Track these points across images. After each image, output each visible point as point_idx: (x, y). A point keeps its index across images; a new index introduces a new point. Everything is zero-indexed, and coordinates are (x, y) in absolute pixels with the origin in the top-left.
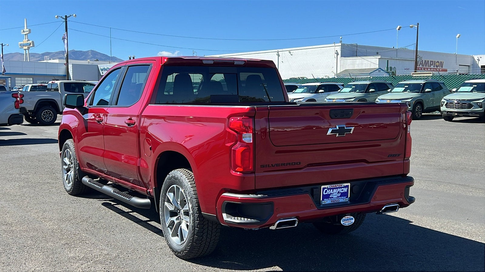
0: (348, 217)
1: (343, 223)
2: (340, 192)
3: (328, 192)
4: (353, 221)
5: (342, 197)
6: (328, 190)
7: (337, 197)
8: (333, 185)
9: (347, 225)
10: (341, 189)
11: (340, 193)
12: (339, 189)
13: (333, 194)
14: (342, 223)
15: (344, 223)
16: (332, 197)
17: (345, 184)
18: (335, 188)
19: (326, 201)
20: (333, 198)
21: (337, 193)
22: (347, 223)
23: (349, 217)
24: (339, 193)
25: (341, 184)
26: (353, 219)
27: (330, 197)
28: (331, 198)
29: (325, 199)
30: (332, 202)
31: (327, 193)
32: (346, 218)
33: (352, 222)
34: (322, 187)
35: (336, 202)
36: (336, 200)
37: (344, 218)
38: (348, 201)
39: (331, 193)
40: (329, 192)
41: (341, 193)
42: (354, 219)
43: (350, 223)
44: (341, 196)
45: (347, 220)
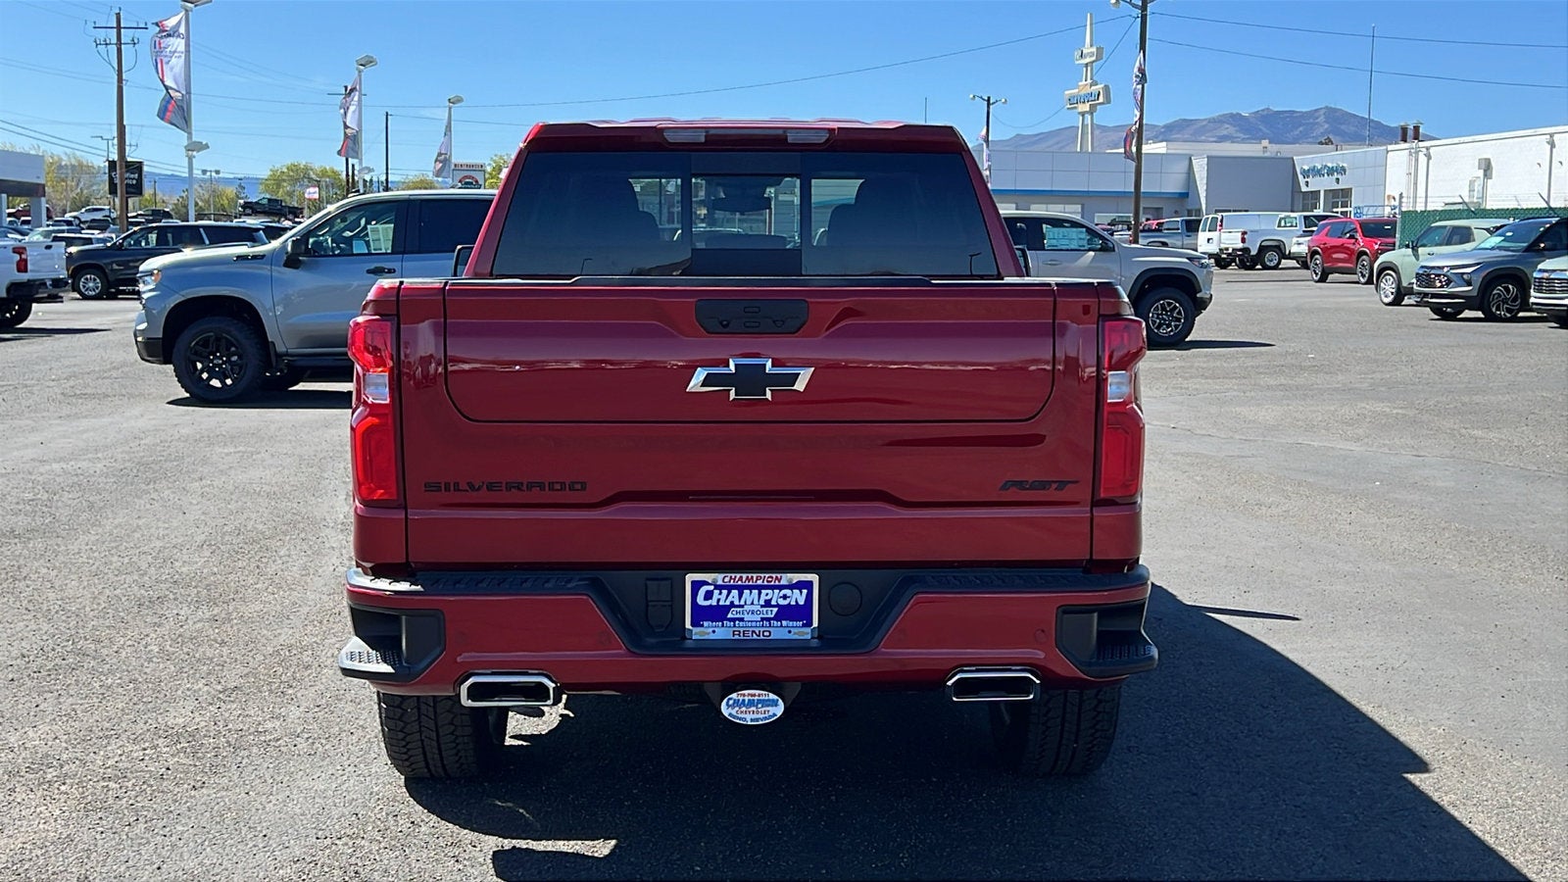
0: (754, 695)
1: (730, 715)
2: (773, 603)
3: (719, 600)
4: (779, 710)
5: (784, 623)
6: (716, 592)
7: (763, 619)
8: (738, 576)
9: (749, 723)
10: (776, 591)
11: (774, 606)
12: (770, 591)
13: (742, 606)
14: (725, 710)
15: (734, 712)
16: (738, 616)
17: (796, 577)
18: (751, 588)
19: (711, 630)
20: (742, 620)
21: (762, 606)
22: (748, 717)
23: (759, 695)
24: (768, 604)
25: (774, 576)
26: (776, 705)
27: (730, 616)
28: (733, 620)
29: (706, 624)
30: (737, 637)
31: (714, 602)
32: (744, 695)
33: (775, 715)
34: (690, 578)
35: (755, 636)
36: (753, 632)
37: (734, 696)
38: (812, 638)
39: (732, 602)
40: (720, 598)
41: (777, 606)
42: (780, 701)
43: (766, 718)
44: (777, 617)
45: (751, 703)
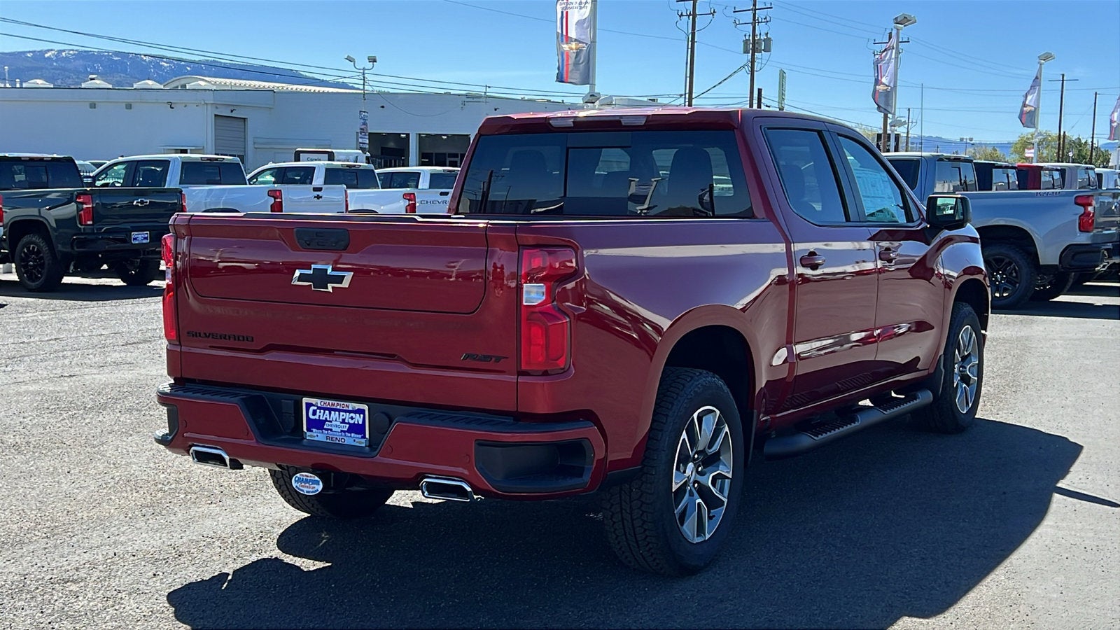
0: (307, 476)
1: (296, 487)
2: (346, 421)
3: (320, 416)
4: (320, 487)
5: (353, 435)
6: (318, 411)
7: (342, 431)
8: (328, 401)
9: (305, 494)
10: (348, 414)
11: (347, 423)
12: (344, 414)
13: (331, 422)
15: (298, 486)
16: (329, 427)
17: (358, 406)
18: (335, 410)
19: (315, 434)
20: (331, 430)
21: (341, 423)
22: (305, 489)
23: (311, 477)
24: (343, 421)
25: (345, 403)
26: (319, 484)
27: (325, 427)
28: (327, 430)
29: (314, 430)
30: (328, 441)
31: (317, 417)
32: (303, 475)
33: (318, 490)
34: (305, 400)
35: (337, 442)
36: (337, 438)
37: (298, 475)
38: (366, 446)
39: (326, 418)
40: (321, 415)
41: (348, 423)
42: (321, 483)
43: (313, 492)
44: (349, 431)
45: (307, 481)
